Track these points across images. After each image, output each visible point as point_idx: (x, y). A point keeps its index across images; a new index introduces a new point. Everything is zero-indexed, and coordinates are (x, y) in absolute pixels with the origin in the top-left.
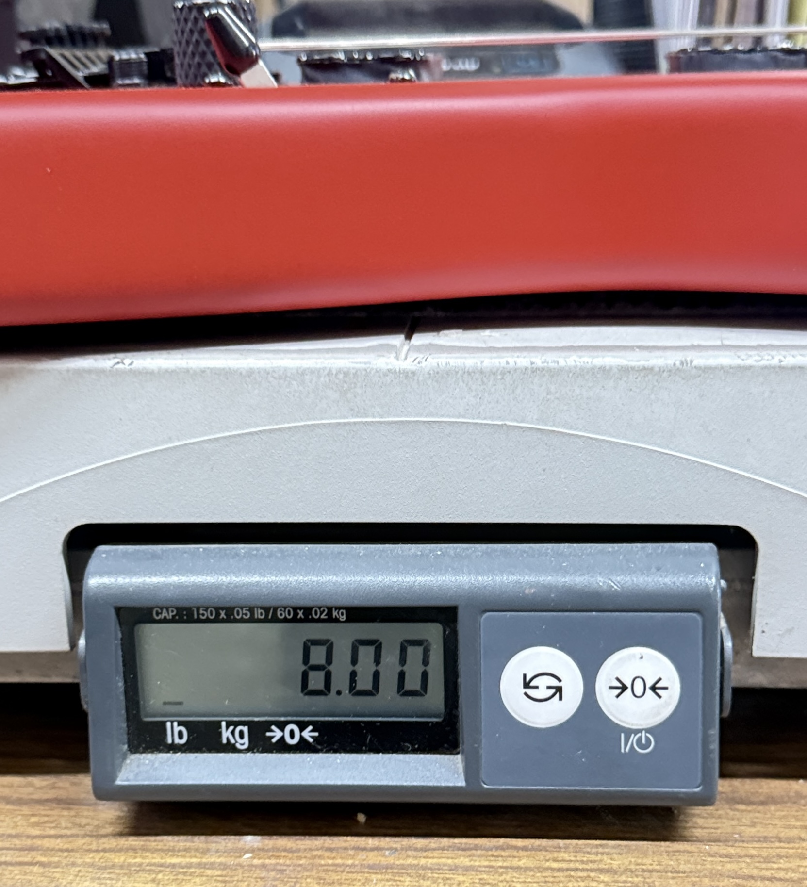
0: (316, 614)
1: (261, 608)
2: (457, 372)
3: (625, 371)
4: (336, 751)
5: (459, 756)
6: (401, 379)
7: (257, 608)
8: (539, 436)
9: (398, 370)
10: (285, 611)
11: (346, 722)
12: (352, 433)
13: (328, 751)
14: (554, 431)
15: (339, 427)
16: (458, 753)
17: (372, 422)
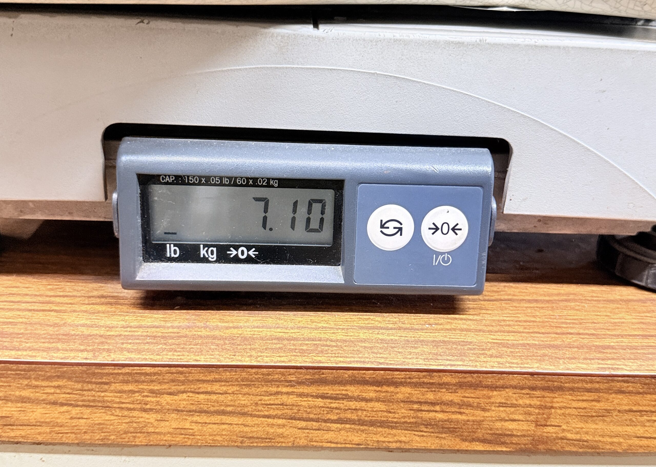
0: (260, 182)
1: (227, 178)
2: (349, 39)
3: (448, 43)
4: (268, 263)
5: (340, 267)
6: (316, 42)
7: (225, 177)
8: (395, 81)
9: (314, 37)
10: (241, 180)
11: (274, 246)
12: (285, 74)
13: (263, 263)
14: (404, 78)
15: (277, 70)
16: (339, 265)
17: (297, 68)
